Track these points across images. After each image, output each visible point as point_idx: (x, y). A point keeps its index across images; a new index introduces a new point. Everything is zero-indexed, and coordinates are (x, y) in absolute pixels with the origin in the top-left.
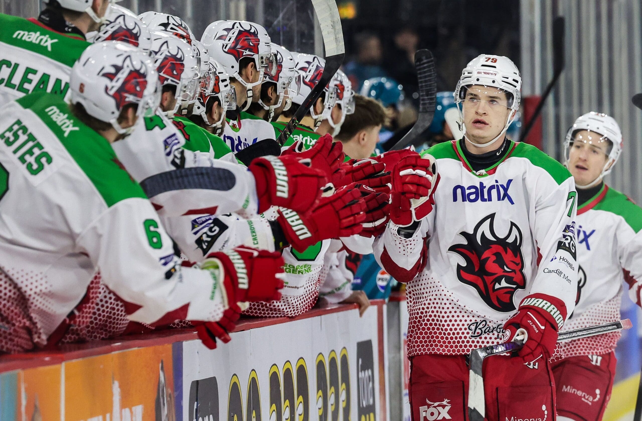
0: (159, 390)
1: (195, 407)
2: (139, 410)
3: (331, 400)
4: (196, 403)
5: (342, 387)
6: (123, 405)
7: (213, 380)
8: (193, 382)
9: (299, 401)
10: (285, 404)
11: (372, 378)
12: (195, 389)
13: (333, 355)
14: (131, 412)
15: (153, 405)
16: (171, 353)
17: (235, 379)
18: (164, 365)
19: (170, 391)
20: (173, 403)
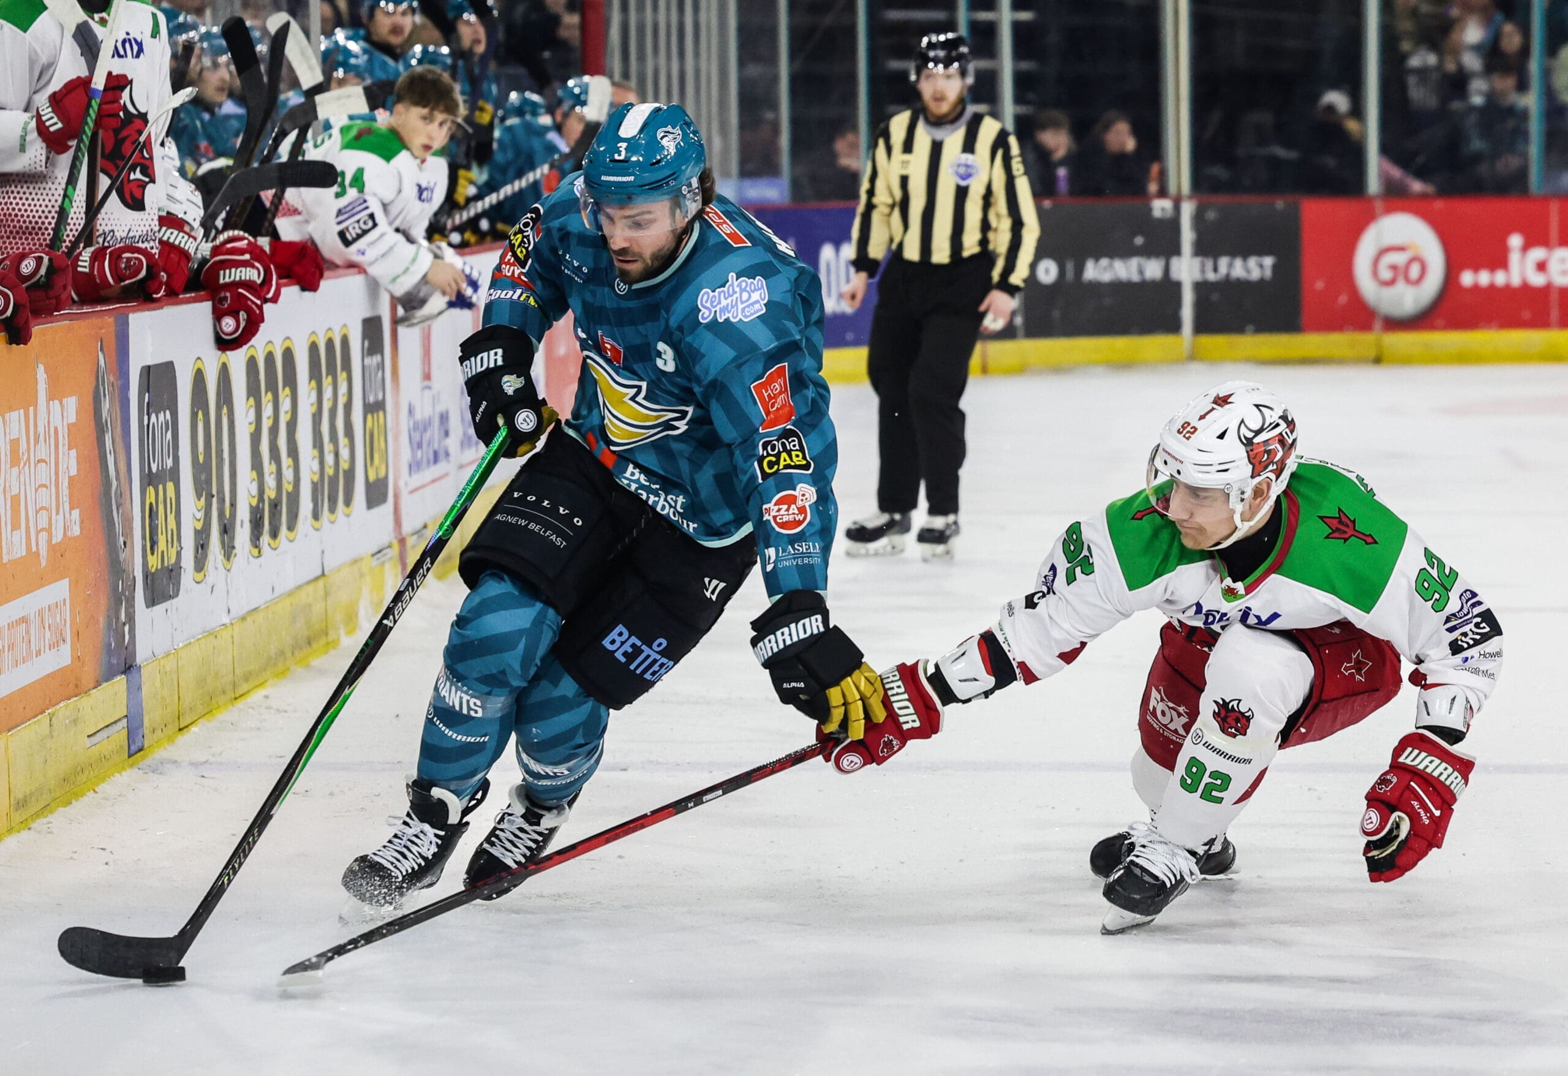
0: (97, 377)
1: (146, 400)
2: (71, 402)
3: (328, 393)
4: (147, 395)
5: (342, 377)
6: (51, 397)
7: (170, 365)
8: (143, 368)
9: (284, 394)
10: (267, 399)
11: (381, 366)
12: (146, 376)
13: (330, 334)
14: (61, 403)
15: (90, 398)
16: (113, 329)
17: (199, 364)
18: (104, 343)
19: (112, 379)
20: (116, 394)
